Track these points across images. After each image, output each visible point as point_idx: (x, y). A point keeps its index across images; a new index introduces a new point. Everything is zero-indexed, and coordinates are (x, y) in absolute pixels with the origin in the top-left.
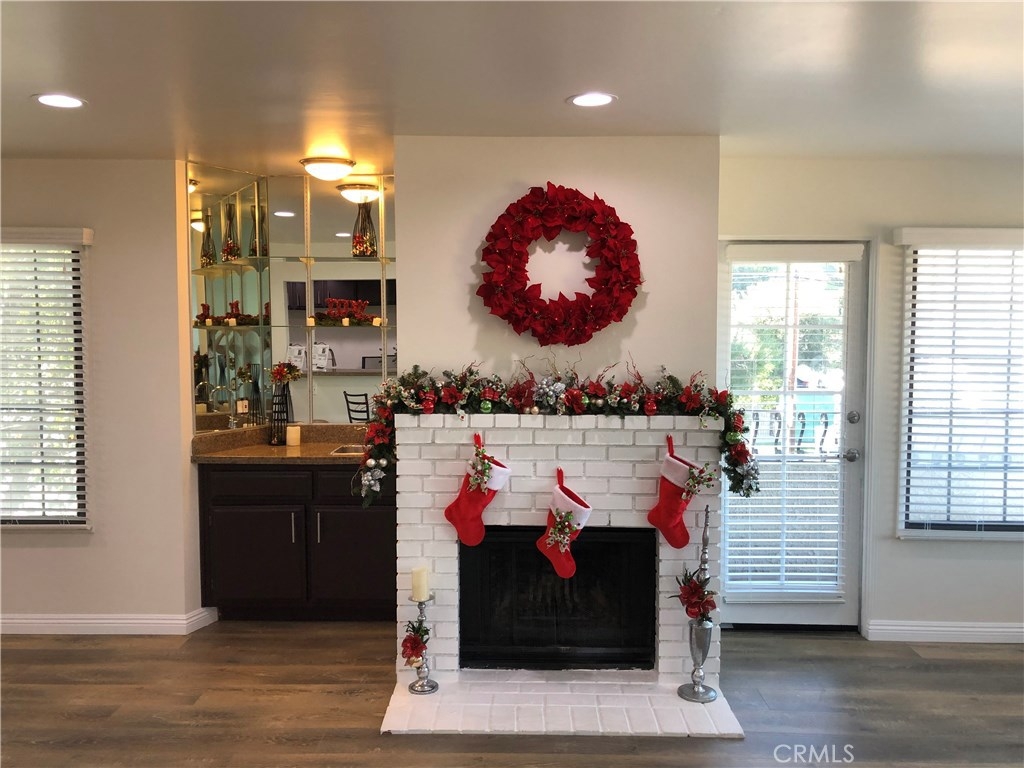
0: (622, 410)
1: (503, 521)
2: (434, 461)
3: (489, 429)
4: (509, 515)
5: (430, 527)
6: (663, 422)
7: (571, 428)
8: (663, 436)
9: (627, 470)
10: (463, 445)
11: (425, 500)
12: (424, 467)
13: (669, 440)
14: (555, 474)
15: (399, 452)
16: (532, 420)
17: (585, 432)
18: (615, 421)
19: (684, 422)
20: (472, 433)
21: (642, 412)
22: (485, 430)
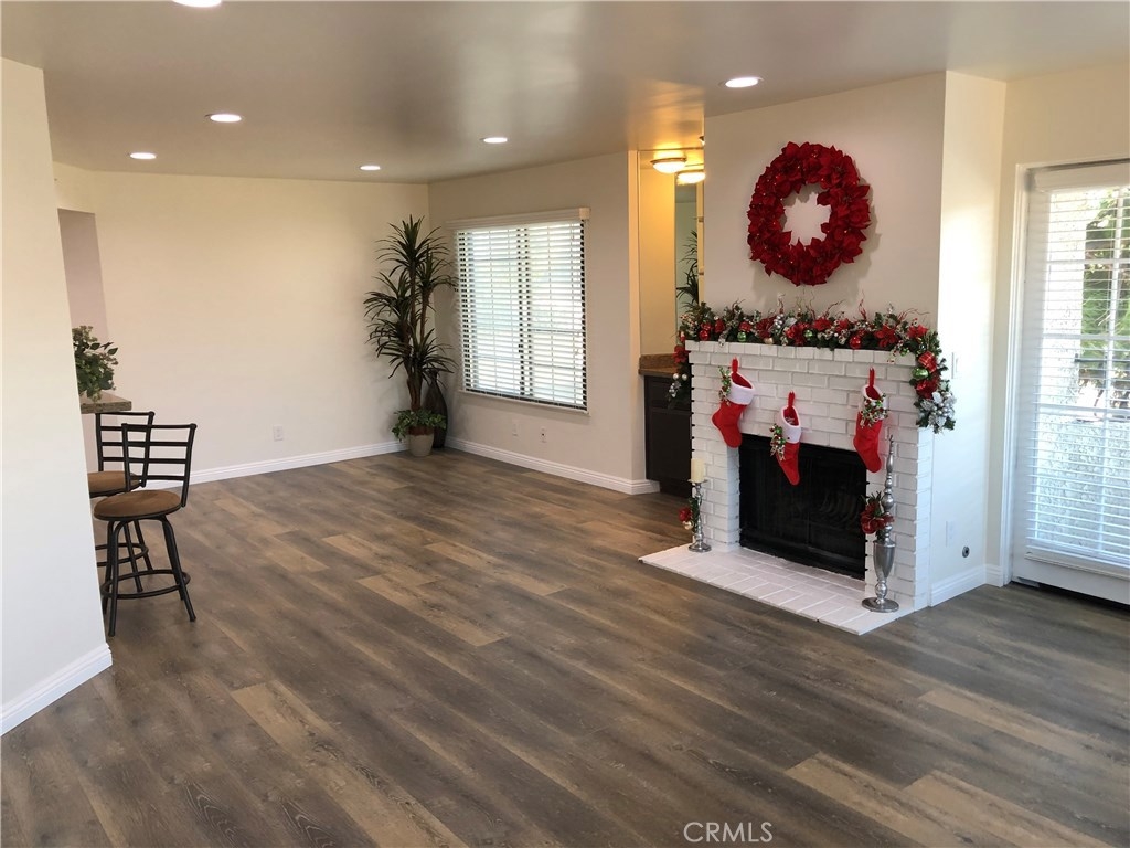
0: (832, 344)
1: (755, 432)
3: (742, 355)
6: (866, 356)
8: (868, 368)
9: (841, 399)
10: (725, 367)
13: (872, 373)
15: (694, 370)
16: (768, 349)
17: (809, 362)
18: (826, 353)
19: (880, 356)
20: (732, 358)
21: (847, 346)
22: (739, 356)
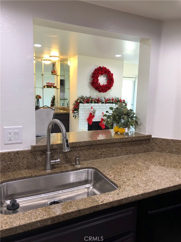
0: (112, 103)
2: (85, 111)
3: (94, 106)
4: (95, 120)
5: (84, 122)
7: (105, 106)
10: (89, 109)
11: (83, 118)
12: (83, 112)
14: (102, 113)
15: (80, 110)
16: (100, 104)
17: (107, 106)
22: (93, 106)
